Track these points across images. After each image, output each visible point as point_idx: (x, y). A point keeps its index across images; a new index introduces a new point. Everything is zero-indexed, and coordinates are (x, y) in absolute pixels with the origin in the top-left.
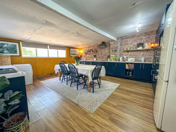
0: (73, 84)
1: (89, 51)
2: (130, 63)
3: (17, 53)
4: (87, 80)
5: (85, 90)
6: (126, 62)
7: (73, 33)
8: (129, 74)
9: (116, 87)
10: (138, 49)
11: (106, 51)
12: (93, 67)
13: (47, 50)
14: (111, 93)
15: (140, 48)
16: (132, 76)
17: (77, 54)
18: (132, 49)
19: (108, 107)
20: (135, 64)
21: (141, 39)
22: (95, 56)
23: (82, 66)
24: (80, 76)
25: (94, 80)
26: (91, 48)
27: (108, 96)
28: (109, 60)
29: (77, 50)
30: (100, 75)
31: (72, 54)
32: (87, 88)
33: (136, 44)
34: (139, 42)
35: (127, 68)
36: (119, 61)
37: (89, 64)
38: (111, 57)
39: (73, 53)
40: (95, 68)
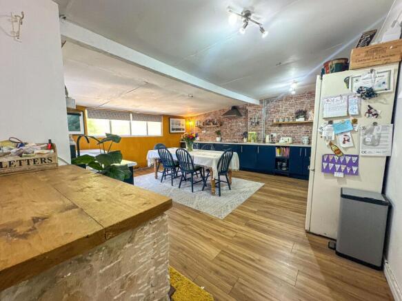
0: (183, 183)
1: (207, 123)
2: (283, 147)
3: (80, 130)
4: (208, 176)
5: (204, 193)
6: (277, 144)
7: (183, 96)
8: (281, 167)
9: (258, 188)
10: (297, 120)
11: (239, 124)
12: (218, 154)
13: (128, 122)
14: (248, 197)
15: (301, 120)
16: (287, 170)
17: (183, 130)
18: (286, 121)
19: (245, 213)
20: (292, 148)
21: (303, 103)
22: (218, 133)
23: (200, 153)
24: (197, 170)
25: (221, 176)
26: (210, 118)
27: (244, 200)
28: (245, 140)
29: (182, 121)
30: (230, 168)
31: (173, 130)
32: (209, 189)
33: (293, 111)
34: (299, 108)
35: (278, 155)
36: (264, 142)
37: (209, 149)
38: (249, 136)
39: (175, 127)
40: (223, 156)
